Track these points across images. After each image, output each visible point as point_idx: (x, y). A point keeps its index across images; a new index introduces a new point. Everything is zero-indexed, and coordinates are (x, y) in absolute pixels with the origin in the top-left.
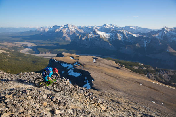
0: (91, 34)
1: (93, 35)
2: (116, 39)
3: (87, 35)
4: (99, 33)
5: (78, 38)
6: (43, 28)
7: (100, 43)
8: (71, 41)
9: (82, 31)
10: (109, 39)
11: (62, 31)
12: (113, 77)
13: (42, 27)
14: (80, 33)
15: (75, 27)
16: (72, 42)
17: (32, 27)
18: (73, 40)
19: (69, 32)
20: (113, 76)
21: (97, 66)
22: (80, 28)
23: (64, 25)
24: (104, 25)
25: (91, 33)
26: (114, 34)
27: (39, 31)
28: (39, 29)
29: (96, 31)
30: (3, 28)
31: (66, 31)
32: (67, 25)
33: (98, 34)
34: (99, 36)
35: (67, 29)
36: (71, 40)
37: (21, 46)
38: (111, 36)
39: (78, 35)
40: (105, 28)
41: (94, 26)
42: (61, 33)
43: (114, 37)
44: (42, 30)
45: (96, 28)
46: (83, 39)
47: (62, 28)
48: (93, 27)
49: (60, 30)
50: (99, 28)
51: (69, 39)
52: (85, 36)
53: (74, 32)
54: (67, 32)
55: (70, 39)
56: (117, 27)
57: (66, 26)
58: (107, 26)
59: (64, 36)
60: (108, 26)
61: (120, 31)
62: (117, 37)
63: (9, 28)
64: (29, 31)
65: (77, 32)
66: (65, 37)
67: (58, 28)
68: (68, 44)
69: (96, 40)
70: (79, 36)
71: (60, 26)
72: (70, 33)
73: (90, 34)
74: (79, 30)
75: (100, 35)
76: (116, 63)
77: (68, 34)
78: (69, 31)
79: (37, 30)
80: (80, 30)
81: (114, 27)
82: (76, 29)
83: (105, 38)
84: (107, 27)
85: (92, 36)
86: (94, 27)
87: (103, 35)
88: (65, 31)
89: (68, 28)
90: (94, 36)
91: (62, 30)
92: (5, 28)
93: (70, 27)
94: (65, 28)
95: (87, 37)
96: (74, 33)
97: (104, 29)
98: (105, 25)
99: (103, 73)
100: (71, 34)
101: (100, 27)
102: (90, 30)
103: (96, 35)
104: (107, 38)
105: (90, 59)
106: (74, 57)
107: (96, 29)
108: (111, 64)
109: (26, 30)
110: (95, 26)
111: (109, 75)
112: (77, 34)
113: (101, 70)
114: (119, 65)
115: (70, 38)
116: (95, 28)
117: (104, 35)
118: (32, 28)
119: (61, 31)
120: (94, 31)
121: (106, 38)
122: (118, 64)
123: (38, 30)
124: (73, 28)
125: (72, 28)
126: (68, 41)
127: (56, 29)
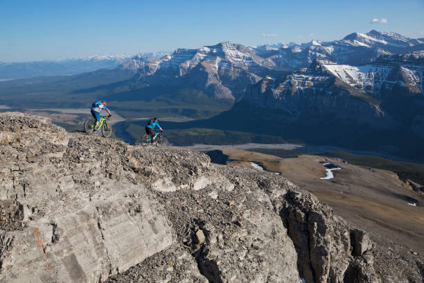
0: (304, 73)
1: (310, 78)
2: (397, 86)
3: (290, 78)
4: (332, 68)
5: (260, 89)
6: (142, 59)
7: (335, 103)
8: (233, 102)
9: (270, 63)
10: (368, 88)
11: (204, 68)
12: (400, 231)
13: (136, 58)
14: (264, 72)
15: (246, 50)
16: (237, 104)
17: (104, 57)
18: (241, 98)
19: (227, 71)
20: (401, 229)
21: (344, 198)
22: (263, 53)
23: (209, 47)
24: (347, 38)
25: (305, 69)
26: (387, 69)
27: (127, 71)
28: (126, 63)
29: (322, 62)
30: (17, 64)
31: (217, 67)
32: (220, 46)
33: (327, 73)
34: (332, 78)
35: (218, 59)
36: (234, 98)
37: (74, 121)
38: (377, 79)
39: (258, 79)
40: (351, 47)
41: (311, 43)
42: (199, 73)
43: (390, 78)
44: (137, 66)
45: (320, 51)
46: (277, 92)
47: (202, 56)
48: (308, 49)
49: (196, 63)
50: (330, 49)
51: (227, 93)
52: (282, 82)
53: (244, 68)
54: (220, 68)
55: (230, 92)
56: (397, 42)
57: (215, 51)
58: (361, 39)
59: (210, 83)
60: (365, 39)
61: (412, 57)
62: (401, 77)
63: (36, 65)
64: (95, 70)
65: (254, 67)
66: (212, 86)
67: (191, 58)
68: (225, 112)
69: (323, 93)
70: (261, 82)
71: (194, 52)
72: (231, 74)
73: (299, 73)
74: (259, 61)
75: (335, 77)
76: (400, 178)
77: (224, 78)
78: (225, 65)
79: (121, 66)
80: (261, 60)
81: (385, 42)
82: (250, 59)
83: (352, 85)
84: (362, 44)
85: (307, 79)
86: (313, 48)
87: (348, 76)
88: (214, 66)
89: (222, 55)
90: (312, 80)
91: (204, 64)
92: (24, 65)
93: (230, 52)
94: (211, 56)
95: (290, 84)
96: (243, 73)
97: (347, 53)
98: (353, 37)
99: (365, 218)
100: (233, 75)
101: (333, 44)
102: (299, 60)
103: (320, 78)
104: (362, 83)
105: (313, 170)
106: (265, 164)
107: (318, 54)
108: (386, 186)
109: (88, 69)
110: (315, 43)
111: (387, 226)
112: (253, 75)
113: (361, 208)
114: (415, 188)
115: (231, 89)
116: (315, 50)
117: (350, 73)
118: (106, 62)
119: (199, 65)
120: (315, 63)
121: (358, 86)
122: (411, 184)
123: (126, 66)
124: (240, 54)
125: (237, 57)
126: (225, 101)
127: (184, 61)
